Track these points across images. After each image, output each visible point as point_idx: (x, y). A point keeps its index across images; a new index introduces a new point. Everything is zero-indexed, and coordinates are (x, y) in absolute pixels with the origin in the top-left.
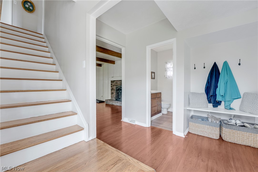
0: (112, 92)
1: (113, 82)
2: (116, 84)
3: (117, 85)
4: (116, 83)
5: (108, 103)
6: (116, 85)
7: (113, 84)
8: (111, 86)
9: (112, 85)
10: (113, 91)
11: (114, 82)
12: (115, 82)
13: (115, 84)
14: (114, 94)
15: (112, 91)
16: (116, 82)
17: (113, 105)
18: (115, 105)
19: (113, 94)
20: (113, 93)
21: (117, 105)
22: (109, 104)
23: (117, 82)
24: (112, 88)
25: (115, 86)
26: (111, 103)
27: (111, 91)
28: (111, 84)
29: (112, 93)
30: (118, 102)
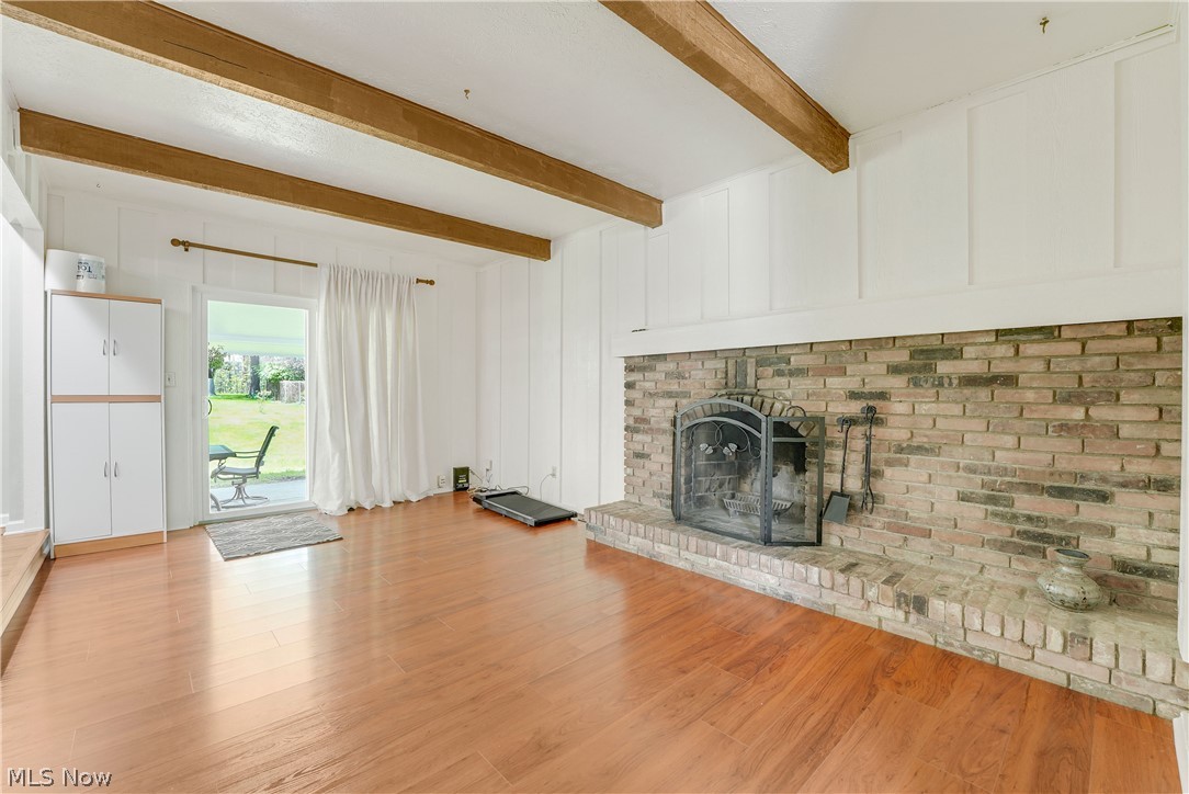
0: (638, 448)
1: (642, 369)
2: (674, 387)
3: (686, 395)
4: (667, 375)
5: (607, 540)
6: (669, 395)
7: (649, 385)
8: (629, 403)
9: (636, 394)
10: (647, 438)
11: (653, 369)
12: (661, 366)
13: (666, 388)
14: (652, 466)
15: (637, 437)
16: (671, 366)
17: (653, 564)
18: (681, 565)
19: (647, 462)
20: (639, 455)
21: (698, 570)
22: (621, 546)
23: (686, 364)
24: (637, 412)
25: (662, 402)
26: (633, 542)
27: (628, 440)
28: (629, 386)
29: (637, 457)
30: (712, 545)
